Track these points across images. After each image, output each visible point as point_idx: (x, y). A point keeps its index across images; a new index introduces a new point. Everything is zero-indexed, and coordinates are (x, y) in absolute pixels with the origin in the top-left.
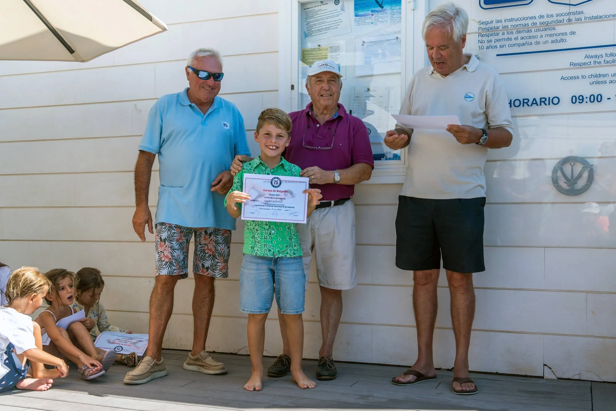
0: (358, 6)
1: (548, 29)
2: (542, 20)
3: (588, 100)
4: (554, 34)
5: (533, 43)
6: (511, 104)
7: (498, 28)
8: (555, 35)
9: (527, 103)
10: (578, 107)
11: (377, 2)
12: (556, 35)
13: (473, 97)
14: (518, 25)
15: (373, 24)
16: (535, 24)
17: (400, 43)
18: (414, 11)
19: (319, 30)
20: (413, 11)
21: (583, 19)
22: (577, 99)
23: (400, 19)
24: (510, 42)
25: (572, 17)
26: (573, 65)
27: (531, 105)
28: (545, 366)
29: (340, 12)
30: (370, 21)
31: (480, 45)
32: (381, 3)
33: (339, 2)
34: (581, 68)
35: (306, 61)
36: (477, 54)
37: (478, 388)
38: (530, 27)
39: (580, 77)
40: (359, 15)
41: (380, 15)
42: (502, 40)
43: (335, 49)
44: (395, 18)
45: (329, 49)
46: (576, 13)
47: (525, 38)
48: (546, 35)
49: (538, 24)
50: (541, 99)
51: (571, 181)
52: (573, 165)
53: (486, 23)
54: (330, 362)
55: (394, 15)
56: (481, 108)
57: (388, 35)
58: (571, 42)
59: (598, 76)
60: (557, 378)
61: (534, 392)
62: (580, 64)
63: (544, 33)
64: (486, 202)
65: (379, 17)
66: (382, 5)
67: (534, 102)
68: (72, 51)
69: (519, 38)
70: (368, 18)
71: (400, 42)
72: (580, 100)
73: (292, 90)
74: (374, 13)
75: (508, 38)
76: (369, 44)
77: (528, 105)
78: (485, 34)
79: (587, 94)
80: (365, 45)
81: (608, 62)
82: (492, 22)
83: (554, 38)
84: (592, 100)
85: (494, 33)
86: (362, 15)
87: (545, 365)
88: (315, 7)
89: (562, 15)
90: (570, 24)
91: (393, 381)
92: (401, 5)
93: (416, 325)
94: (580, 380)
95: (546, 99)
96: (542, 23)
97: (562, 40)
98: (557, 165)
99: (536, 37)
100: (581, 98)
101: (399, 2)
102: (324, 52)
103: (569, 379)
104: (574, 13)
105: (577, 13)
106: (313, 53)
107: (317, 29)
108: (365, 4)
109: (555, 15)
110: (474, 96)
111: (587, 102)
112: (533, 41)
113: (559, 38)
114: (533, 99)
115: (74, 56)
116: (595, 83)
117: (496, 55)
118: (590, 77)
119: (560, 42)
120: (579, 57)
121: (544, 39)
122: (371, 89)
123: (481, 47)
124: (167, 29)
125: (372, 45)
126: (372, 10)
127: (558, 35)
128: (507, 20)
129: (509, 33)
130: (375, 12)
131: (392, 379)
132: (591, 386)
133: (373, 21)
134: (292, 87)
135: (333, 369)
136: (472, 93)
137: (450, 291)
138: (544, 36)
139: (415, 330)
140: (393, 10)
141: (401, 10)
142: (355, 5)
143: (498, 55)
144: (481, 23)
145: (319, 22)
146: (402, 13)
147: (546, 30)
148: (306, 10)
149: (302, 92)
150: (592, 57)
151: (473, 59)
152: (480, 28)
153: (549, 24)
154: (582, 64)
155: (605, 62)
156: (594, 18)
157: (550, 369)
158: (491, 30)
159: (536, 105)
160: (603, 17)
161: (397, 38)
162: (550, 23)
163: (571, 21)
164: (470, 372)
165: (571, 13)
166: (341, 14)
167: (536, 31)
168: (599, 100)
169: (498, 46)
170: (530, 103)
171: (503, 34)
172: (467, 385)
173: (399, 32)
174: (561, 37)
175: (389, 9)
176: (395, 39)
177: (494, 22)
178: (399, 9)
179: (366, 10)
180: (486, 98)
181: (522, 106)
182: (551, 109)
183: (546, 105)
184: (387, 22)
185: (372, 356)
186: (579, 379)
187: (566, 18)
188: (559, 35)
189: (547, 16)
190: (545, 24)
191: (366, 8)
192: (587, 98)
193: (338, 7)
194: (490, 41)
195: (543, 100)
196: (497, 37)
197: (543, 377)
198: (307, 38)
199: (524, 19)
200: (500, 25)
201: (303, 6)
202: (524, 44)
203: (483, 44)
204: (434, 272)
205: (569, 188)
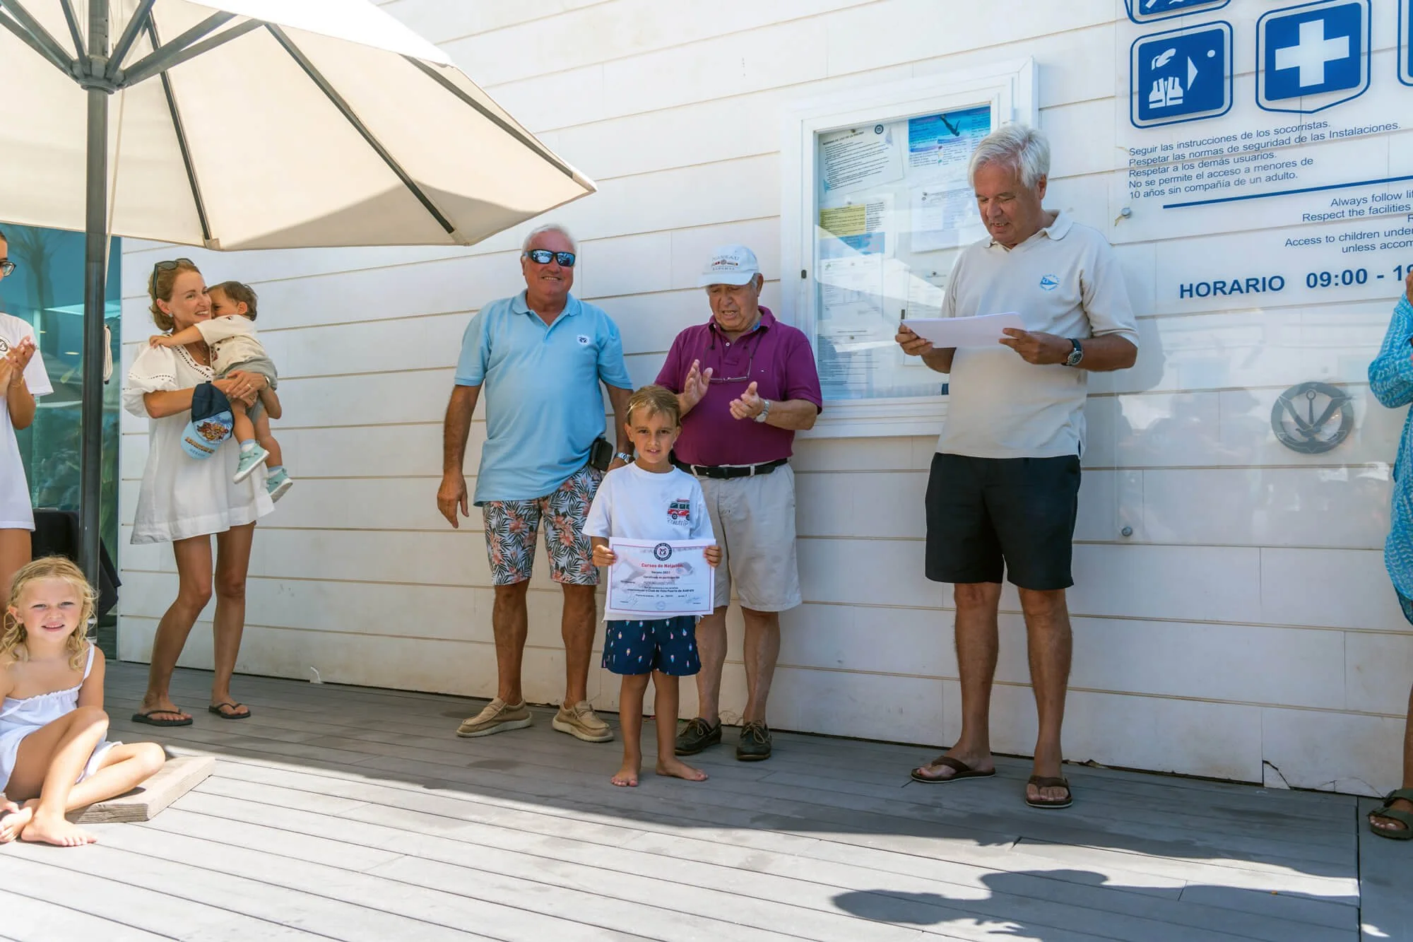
0: (915, 133)
1: (1260, 157)
2: (1248, 142)
3: (1339, 280)
4: (1270, 165)
5: (1232, 184)
6: (1195, 291)
7: (1165, 159)
8: (1272, 166)
9: (1221, 289)
10: (1320, 293)
11: (948, 126)
12: (1275, 167)
14: (1203, 153)
15: (941, 163)
16: (1235, 149)
19: (848, 177)
21: (1327, 135)
22: (1320, 280)
24: (1189, 183)
25: (1306, 133)
26: (1310, 218)
27: (1230, 293)
28: (1264, 765)
29: (884, 145)
30: (935, 157)
31: (1133, 190)
32: (954, 127)
33: (883, 129)
34: (1324, 223)
38: (1225, 155)
39: (1324, 240)
40: (917, 149)
41: (953, 147)
42: (1173, 179)
43: (881, 206)
45: (866, 209)
46: (1312, 125)
47: (1216, 174)
48: (1257, 168)
49: (1241, 149)
50: (1248, 280)
51: (1310, 426)
52: (1313, 398)
53: (1143, 151)
54: (760, 732)
58: (1306, 178)
59: (1359, 237)
60: (1290, 787)
61: (1244, 813)
62: (1322, 216)
63: (1252, 165)
65: (950, 151)
66: (956, 129)
67: (1236, 287)
68: (450, 229)
69: (1206, 175)
70: (933, 153)
72: (1324, 280)
73: (803, 279)
74: (942, 145)
75: (1185, 176)
76: (933, 197)
77: (1224, 293)
78: (1141, 171)
79: (1336, 269)
80: (928, 199)
81: (1377, 211)
82: (1154, 150)
83: (1271, 173)
84: (1347, 280)
85: (1157, 168)
86: (922, 148)
87: (1265, 762)
88: (842, 139)
89: (1286, 130)
90: (1301, 146)
91: (913, 775)
94: (1334, 793)
95: (1257, 280)
96: (1249, 147)
97: (1286, 176)
98: (1280, 397)
99: (1238, 171)
100: (1325, 277)
101: (987, 123)
102: (859, 213)
103: (1314, 790)
104: (1310, 127)
105: (1316, 125)
106: (839, 215)
107: (846, 175)
108: (926, 129)
109: (1272, 132)
111: (1337, 284)
112: (1232, 179)
113: (1281, 172)
114: (1233, 282)
115: (452, 236)
116: (1352, 249)
117: (1162, 207)
118: (1342, 238)
119: (1282, 178)
120: (1321, 204)
121: (1253, 175)
122: (938, 273)
123: (1135, 195)
124: (597, 188)
125: (938, 199)
126: (939, 140)
127: (1279, 166)
128: (1181, 145)
129: (1187, 167)
130: (944, 143)
132: (1356, 804)
133: (941, 157)
134: (804, 274)
135: (764, 742)
137: (1026, 622)
138: (1252, 170)
142: (910, 132)
143: (1165, 207)
144: (1134, 152)
145: (849, 163)
147: (1256, 158)
148: (826, 146)
149: (820, 282)
150: (1346, 202)
152: (1132, 161)
153: (1261, 148)
154: (1326, 216)
155: (1372, 211)
156: (1347, 132)
157: (1275, 771)
158: (1152, 163)
159: (1238, 292)
160: (1366, 130)
162: (1263, 146)
163: (1304, 140)
165: (1304, 128)
166: (887, 148)
167: (1239, 161)
168: (1361, 279)
169: (1167, 191)
170: (1227, 289)
171: (1176, 169)
172: (1050, 792)
174: (1285, 169)
175: (968, 136)
177: (1158, 149)
179: (930, 139)
180: (1081, 284)
181: (1213, 294)
182: (1268, 297)
183: (1258, 291)
186: (1333, 790)
187: (1294, 136)
188: (1282, 165)
189: (1258, 134)
190: (1254, 148)
192: (1336, 276)
193: (881, 138)
194: (1152, 183)
195: (1252, 282)
196: (1164, 176)
197: (1261, 785)
198: (828, 192)
199: (1214, 141)
200: (1169, 153)
201: (822, 139)
202: (1215, 186)
203: (1139, 189)
204: (988, 587)
205: (1305, 439)
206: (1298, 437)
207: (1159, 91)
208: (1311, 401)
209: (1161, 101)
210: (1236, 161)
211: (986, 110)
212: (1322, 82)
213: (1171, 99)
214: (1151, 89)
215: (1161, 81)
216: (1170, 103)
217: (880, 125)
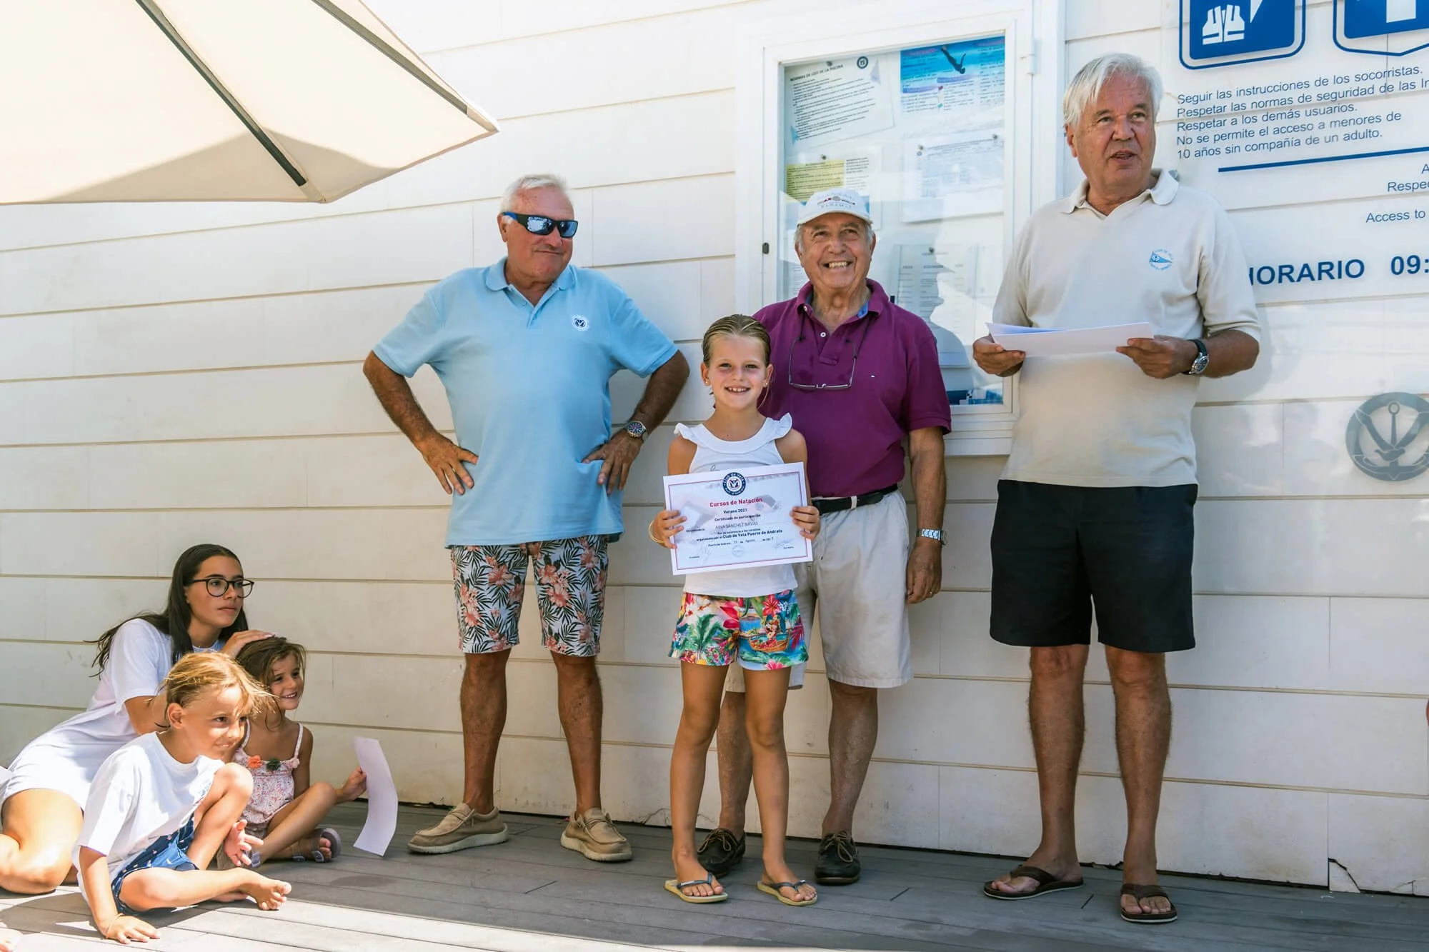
0: (911, 68)
2: (1323, 90)
4: (1350, 120)
5: (1303, 142)
6: (1255, 276)
7: (1222, 109)
8: (1352, 121)
9: (1287, 274)
10: (1407, 282)
11: (952, 60)
12: (1356, 122)
13: (1169, 259)
14: (1268, 103)
15: (943, 108)
16: (1306, 99)
17: (1002, 147)
18: (1032, 78)
19: (822, 124)
20: (1030, 77)
21: (1418, 84)
22: (1406, 265)
23: (1003, 95)
24: (1250, 141)
25: (1394, 81)
26: (1396, 187)
27: (1299, 280)
28: (1330, 863)
29: (869, 83)
30: (934, 100)
31: (1182, 147)
32: (959, 62)
33: (867, 62)
34: (1414, 194)
35: (794, 192)
36: (1174, 169)
37: (1177, 909)
38: (1295, 107)
39: (1412, 215)
40: (912, 89)
41: (957, 87)
42: (1231, 135)
43: (857, 164)
44: (990, 95)
45: (845, 165)
46: (1401, 72)
47: (1284, 130)
48: (1333, 124)
49: (1314, 99)
50: (1320, 264)
51: (1392, 448)
52: (1396, 413)
53: (1195, 99)
54: (845, 847)
55: (988, 86)
56: (1187, 285)
57: (975, 130)
58: (1391, 137)
60: (1361, 890)
61: (1307, 922)
62: (1411, 185)
63: (1327, 119)
64: (1198, 496)
65: (955, 93)
66: (961, 65)
67: (1306, 272)
68: (300, 181)
69: (1271, 131)
70: (932, 95)
71: (1001, 144)
72: (1413, 266)
73: (765, 255)
74: (943, 84)
75: (1246, 131)
76: (932, 151)
77: (1292, 280)
78: (1193, 124)
80: (925, 154)
82: (1208, 97)
83: (1351, 129)
85: (1212, 121)
86: (918, 89)
87: (1331, 860)
88: (815, 73)
89: (1368, 76)
90: (1387, 97)
91: (986, 890)
92: (1003, 65)
93: (1036, 767)
94: (1413, 896)
95: (1331, 265)
96: (1324, 96)
97: (1369, 134)
98: (1357, 411)
99: (1310, 127)
100: (1413, 261)
101: (999, 59)
102: (837, 170)
103: (1388, 893)
104: (1397, 73)
105: (1405, 71)
106: (811, 173)
107: (819, 121)
108: (924, 64)
109: (1352, 78)
110: (1172, 259)
111: (1426, 271)
112: (1303, 136)
113: (1362, 129)
114: (1302, 266)
115: (304, 191)
117: (1218, 170)
119: (1364, 137)
120: (1409, 170)
121: (1328, 132)
122: (936, 250)
123: (1184, 154)
124: (498, 128)
125: (939, 154)
126: (939, 79)
127: (1359, 121)
128: (1242, 92)
129: (1248, 120)
130: (946, 82)
131: (983, 885)
133: (942, 101)
134: (766, 248)
135: (852, 861)
136: (1166, 252)
137: (1115, 693)
138: (1327, 125)
139: (1035, 777)
140: (987, 75)
141: (1004, 76)
142: (903, 67)
143: (1221, 170)
144: (1183, 99)
145: (825, 106)
146: (1006, 82)
147: (1332, 110)
148: (795, 82)
149: (786, 260)
151: (1166, 179)
152: (1180, 111)
153: (1338, 99)
154: (1416, 186)
157: (1342, 869)
158: (1206, 114)
159: (1309, 278)
161: (996, 137)
162: (1341, 95)
163: (1390, 90)
164: (1159, 872)
165: (1391, 73)
166: (872, 87)
167: (1310, 115)
169: (1223, 151)
170: (1295, 275)
171: (1235, 122)
172: (1152, 902)
173: (1001, 124)
174: (1367, 126)
175: (978, 73)
176: (991, 140)
177: (1214, 97)
178: (1000, 73)
179: (927, 77)
180: (1201, 264)
181: (1278, 281)
182: (1344, 287)
183: (1332, 277)
184: (972, 103)
185: (939, 835)
186: (1411, 893)
187: (1379, 83)
188: (1363, 121)
189: (1336, 81)
190: (1330, 99)
191: (927, 75)
192: (1427, 261)
193: (866, 73)
194: (1205, 139)
195: (1325, 267)
196: (1220, 130)
197: (1326, 888)
198: (798, 142)
199: (1282, 88)
200: (1226, 102)
201: (790, 72)
202: (1281, 145)
203: (1188, 147)
204: (1075, 650)
205: (1385, 464)
206: (1377, 460)
207: (1215, 22)
208: (1394, 415)
209: (1217, 35)
210: (1308, 114)
211: (999, 40)
212: (1414, 17)
213: (1230, 33)
214: (1206, 20)
215: (1218, 9)
216: (1229, 38)
217: (863, 57)
